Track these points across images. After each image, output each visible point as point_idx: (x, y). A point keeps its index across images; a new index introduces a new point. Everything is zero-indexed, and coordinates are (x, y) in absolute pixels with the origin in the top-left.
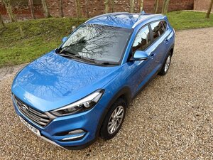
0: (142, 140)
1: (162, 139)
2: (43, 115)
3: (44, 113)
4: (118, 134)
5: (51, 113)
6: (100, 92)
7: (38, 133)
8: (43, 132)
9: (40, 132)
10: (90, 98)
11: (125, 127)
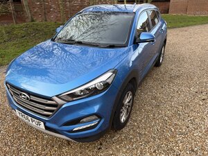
0: (155, 128)
1: (176, 124)
2: (49, 102)
3: (50, 99)
4: (128, 124)
5: (60, 98)
6: (113, 72)
7: (42, 126)
8: (48, 124)
9: (44, 124)
10: (104, 78)
11: (134, 117)
